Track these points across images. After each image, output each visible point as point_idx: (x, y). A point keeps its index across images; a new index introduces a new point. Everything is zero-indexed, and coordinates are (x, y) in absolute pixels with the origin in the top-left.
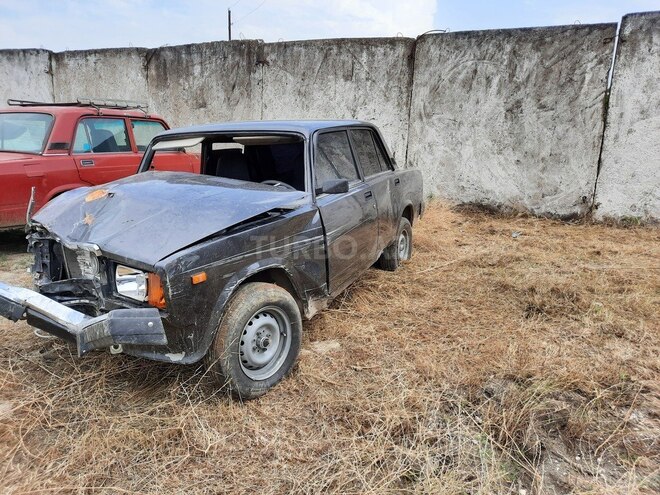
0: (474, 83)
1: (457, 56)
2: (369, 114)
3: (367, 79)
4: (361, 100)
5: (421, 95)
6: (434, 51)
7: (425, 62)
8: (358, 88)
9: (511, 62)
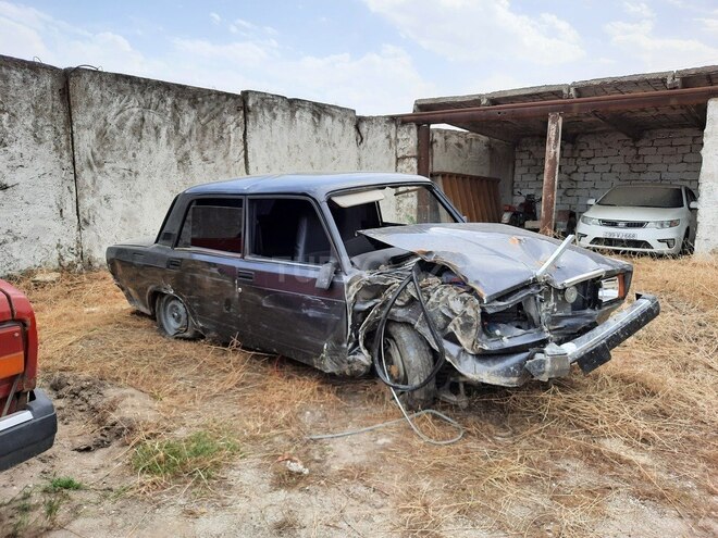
0: (144, 132)
1: (121, 101)
3: (2, 111)
6: (95, 91)
7: (84, 101)
9: (174, 115)
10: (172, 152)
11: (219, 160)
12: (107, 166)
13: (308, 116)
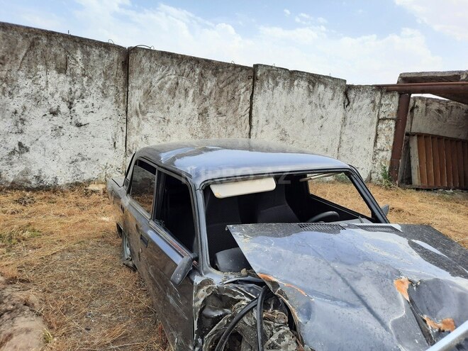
0: (177, 92)
1: (163, 70)
2: (86, 107)
3: (84, 75)
4: (78, 94)
5: (136, 97)
6: (146, 63)
7: (138, 69)
8: (73, 82)
9: (200, 81)
10: (196, 107)
11: (230, 114)
12: (148, 115)
13: (304, 84)
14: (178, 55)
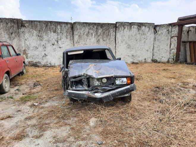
0: (89, 35)
1: (84, 28)
2: (62, 42)
3: (61, 33)
4: (59, 38)
5: (76, 38)
6: (78, 27)
7: (76, 29)
8: (58, 35)
9: (96, 30)
10: (95, 39)
11: (108, 40)
12: (80, 43)
14: (88, 23)
